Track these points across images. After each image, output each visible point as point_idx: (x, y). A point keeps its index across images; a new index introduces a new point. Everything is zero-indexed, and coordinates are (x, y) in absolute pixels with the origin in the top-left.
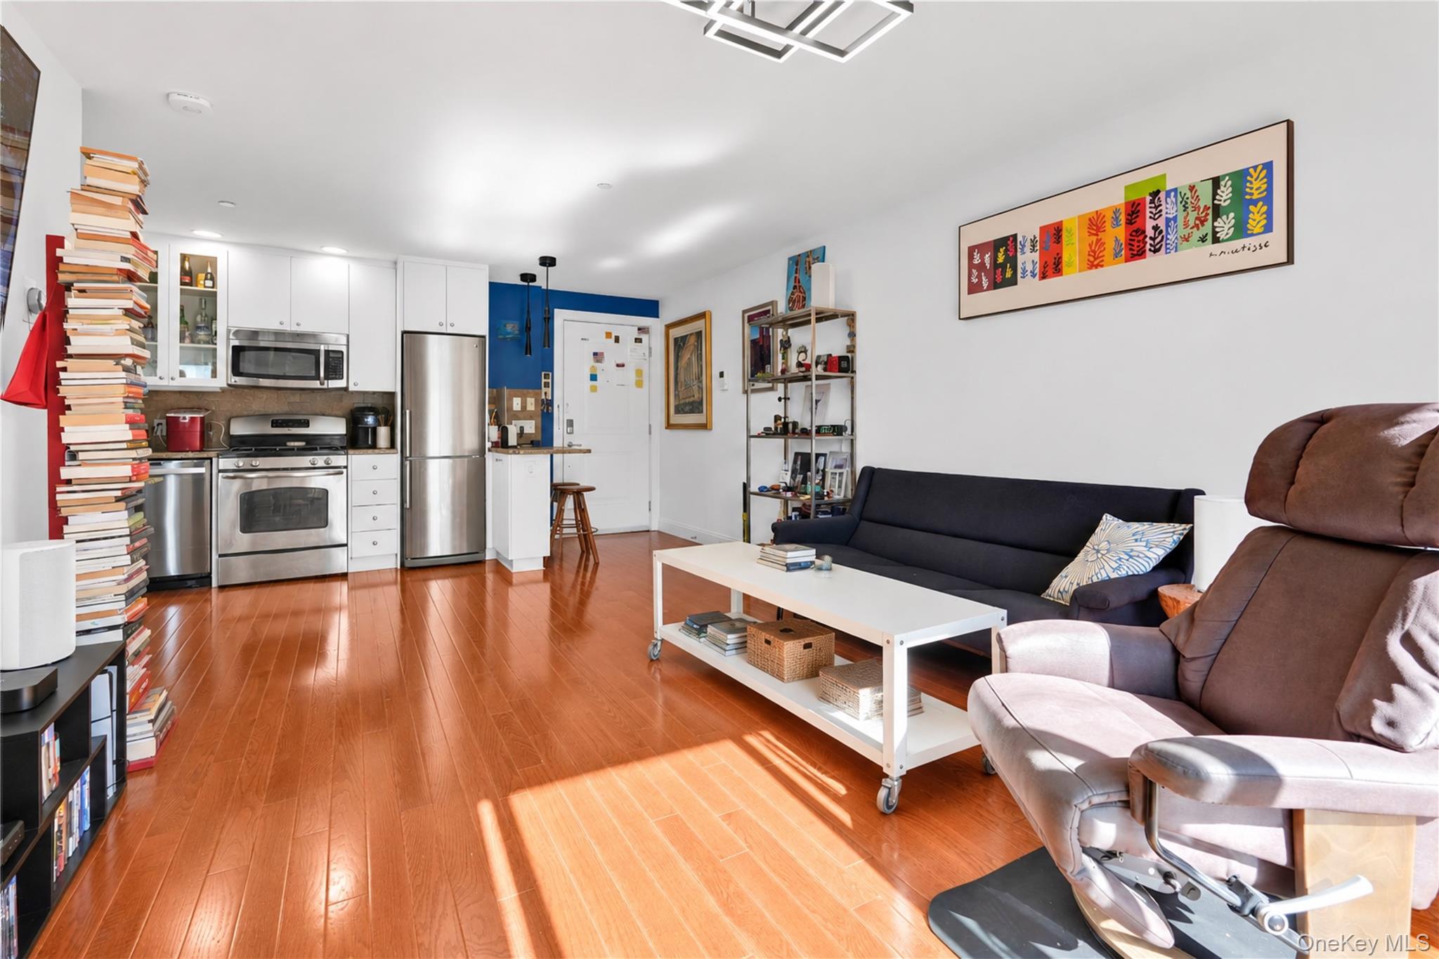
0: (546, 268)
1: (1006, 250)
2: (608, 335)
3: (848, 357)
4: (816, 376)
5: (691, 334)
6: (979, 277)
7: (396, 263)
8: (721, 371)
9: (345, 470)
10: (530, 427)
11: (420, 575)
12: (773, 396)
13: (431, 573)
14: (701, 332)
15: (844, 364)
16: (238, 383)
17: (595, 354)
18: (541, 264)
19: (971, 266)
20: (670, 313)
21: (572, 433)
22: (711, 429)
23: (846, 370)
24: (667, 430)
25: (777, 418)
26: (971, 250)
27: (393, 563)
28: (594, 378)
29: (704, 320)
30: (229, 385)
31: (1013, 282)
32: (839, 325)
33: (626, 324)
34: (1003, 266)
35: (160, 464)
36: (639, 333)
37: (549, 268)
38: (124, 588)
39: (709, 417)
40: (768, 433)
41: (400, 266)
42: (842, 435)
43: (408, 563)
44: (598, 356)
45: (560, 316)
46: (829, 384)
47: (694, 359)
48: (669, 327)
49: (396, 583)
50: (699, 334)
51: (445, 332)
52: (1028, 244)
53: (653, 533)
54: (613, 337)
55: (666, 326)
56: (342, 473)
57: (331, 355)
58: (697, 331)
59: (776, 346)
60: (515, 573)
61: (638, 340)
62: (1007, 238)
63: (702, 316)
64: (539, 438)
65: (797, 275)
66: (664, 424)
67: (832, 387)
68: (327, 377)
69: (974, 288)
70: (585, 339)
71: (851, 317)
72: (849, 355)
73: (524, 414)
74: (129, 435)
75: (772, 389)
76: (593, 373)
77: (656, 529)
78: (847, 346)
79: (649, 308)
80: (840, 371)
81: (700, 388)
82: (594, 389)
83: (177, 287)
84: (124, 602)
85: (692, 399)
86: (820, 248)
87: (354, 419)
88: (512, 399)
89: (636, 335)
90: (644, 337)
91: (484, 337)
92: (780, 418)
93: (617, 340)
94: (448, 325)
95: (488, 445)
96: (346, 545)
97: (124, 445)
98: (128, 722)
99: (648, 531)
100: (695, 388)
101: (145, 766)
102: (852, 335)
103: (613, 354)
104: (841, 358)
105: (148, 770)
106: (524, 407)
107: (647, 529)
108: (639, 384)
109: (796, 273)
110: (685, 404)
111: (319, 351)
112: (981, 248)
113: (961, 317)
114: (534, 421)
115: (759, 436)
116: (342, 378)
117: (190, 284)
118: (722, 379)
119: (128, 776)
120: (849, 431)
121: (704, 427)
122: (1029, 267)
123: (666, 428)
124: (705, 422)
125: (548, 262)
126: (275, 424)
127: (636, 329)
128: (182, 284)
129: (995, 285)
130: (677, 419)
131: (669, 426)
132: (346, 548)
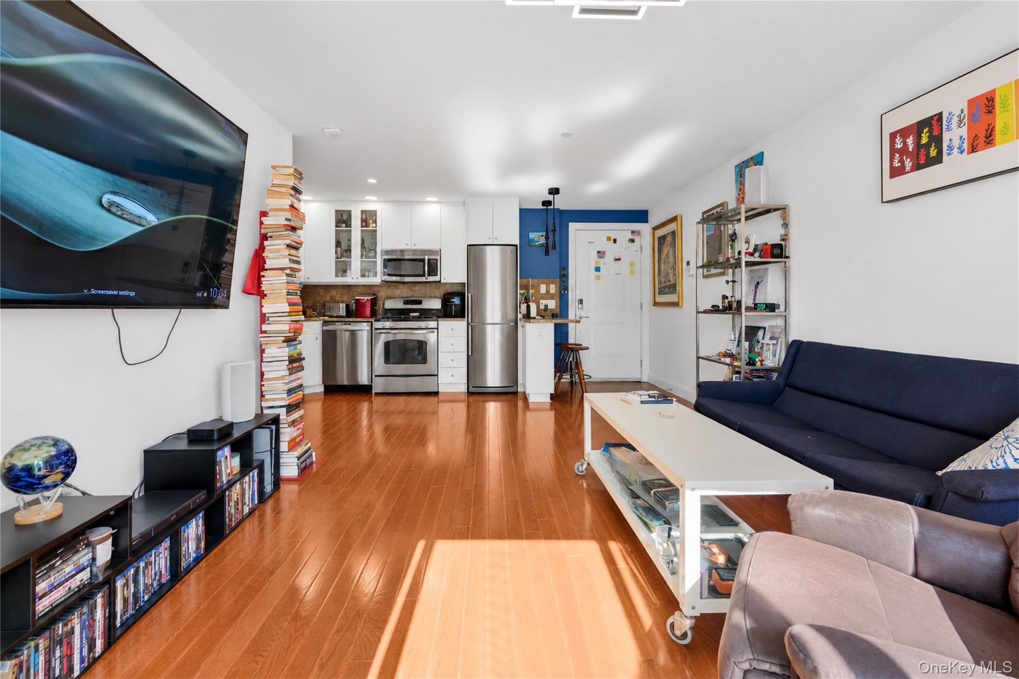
0: (552, 196)
1: (930, 131)
2: (609, 239)
3: (781, 245)
4: (746, 262)
5: (668, 234)
6: (902, 161)
7: (465, 202)
8: (688, 260)
9: (436, 331)
10: (552, 304)
11: (481, 398)
12: (723, 279)
13: (488, 397)
14: (675, 231)
15: (777, 251)
16: (387, 280)
17: (599, 252)
18: (549, 193)
19: (893, 151)
20: (655, 219)
21: (582, 308)
22: (682, 307)
23: (780, 256)
24: (654, 307)
25: (725, 297)
26: (893, 136)
27: (463, 388)
28: (598, 269)
29: (676, 223)
30: (382, 281)
31: (938, 160)
32: (774, 219)
33: (621, 230)
34: (928, 146)
35: (335, 324)
36: (632, 235)
37: (555, 196)
38: (287, 387)
39: (681, 297)
40: (715, 310)
41: (466, 203)
42: (774, 311)
43: (471, 390)
44: (601, 254)
45: (573, 226)
46: (768, 268)
47: (671, 253)
48: (655, 228)
49: (464, 401)
50: (673, 233)
51: (492, 243)
52: (955, 120)
53: (643, 384)
54: (612, 240)
55: (652, 228)
56: (434, 332)
57: (432, 261)
58: (672, 230)
59: (726, 239)
60: (531, 402)
61: (632, 241)
62: (931, 118)
63: (674, 219)
64: (558, 311)
65: (741, 179)
66: (652, 303)
67: (770, 271)
68: (429, 275)
69: (896, 172)
70: (591, 243)
71: (783, 209)
72: (783, 243)
73: (548, 295)
74: (287, 309)
75: (723, 274)
76: (597, 266)
77: (646, 381)
78: (781, 235)
79: (641, 216)
80: (772, 258)
81: (675, 274)
82: (598, 278)
83: (360, 228)
84: (286, 395)
85: (670, 283)
86: (760, 153)
87: (446, 299)
88: (540, 286)
89: (630, 236)
90: (637, 238)
91: (516, 246)
92: (727, 298)
93: (615, 241)
94: (494, 239)
95: (520, 316)
96: (437, 375)
97: (287, 314)
98: (281, 456)
99: (640, 382)
100: (671, 275)
101: (290, 480)
102: (786, 225)
103: (612, 251)
104: (774, 246)
105: (293, 482)
106: (548, 291)
107: (639, 380)
108: (632, 272)
109: (741, 178)
110: (665, 287)
111: (424, 259)
112: (904, 132)
113: (883, 201)
114: (554, 301)
115: (705, 312)
116: (437, 275)
117: (366, 227)
118: (688, 266)
119: (281, 482)
120: (782, 308)
121: (676, 304)
122: (956, 143)
123: (653, 306)
124: (677, 301)
125: (554, 191)
126: (405, 303)
127: (630, 232)
128: (362, 227)
129: (917, 167)
130: (661, 299)
131: (656, 304)
132: (437, 377)
